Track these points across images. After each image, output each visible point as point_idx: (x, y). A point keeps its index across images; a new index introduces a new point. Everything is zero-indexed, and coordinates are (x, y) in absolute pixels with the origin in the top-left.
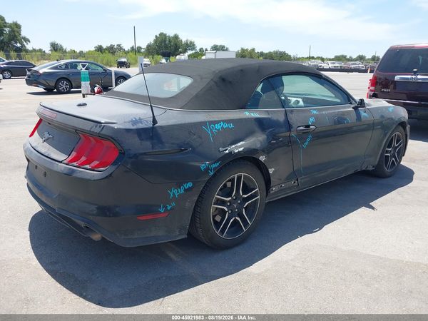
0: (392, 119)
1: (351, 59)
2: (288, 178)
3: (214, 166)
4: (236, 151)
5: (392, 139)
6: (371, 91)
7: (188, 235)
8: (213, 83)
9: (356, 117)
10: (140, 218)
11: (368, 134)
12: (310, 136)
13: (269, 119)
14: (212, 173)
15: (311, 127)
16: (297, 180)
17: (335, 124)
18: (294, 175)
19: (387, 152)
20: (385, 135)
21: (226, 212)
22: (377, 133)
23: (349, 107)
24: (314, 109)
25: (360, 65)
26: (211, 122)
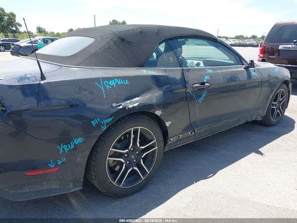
0: (277, 78)
1: (247, 38)
2: (186, 130)
3: (106, 121)
4: (131, 106)
5: (278, 94)
6: (261, 57)
7: (83, 187)
8: (112, 42)
9: (247, 76)
10: (28, 174)
11: (258, 90)
12: (205, 93)
13: (166, 77)
14: (104, 128)
15: (206, 84)
16: (194, 131)
17: (228, 82)
18: (191, 127)
19: (273, 105)
20: (272, 91)
21: (123, 163)
22: (265, 90)
23: (241, 67)
24: (209, 69)
25: (254, 42)
26: (104, 79)
